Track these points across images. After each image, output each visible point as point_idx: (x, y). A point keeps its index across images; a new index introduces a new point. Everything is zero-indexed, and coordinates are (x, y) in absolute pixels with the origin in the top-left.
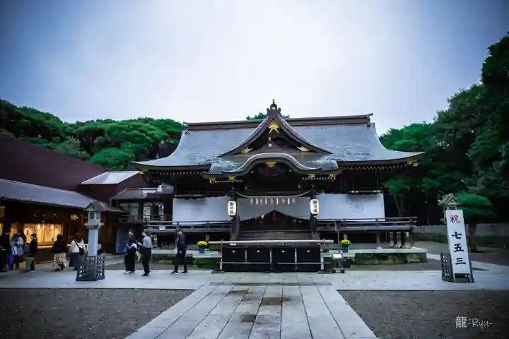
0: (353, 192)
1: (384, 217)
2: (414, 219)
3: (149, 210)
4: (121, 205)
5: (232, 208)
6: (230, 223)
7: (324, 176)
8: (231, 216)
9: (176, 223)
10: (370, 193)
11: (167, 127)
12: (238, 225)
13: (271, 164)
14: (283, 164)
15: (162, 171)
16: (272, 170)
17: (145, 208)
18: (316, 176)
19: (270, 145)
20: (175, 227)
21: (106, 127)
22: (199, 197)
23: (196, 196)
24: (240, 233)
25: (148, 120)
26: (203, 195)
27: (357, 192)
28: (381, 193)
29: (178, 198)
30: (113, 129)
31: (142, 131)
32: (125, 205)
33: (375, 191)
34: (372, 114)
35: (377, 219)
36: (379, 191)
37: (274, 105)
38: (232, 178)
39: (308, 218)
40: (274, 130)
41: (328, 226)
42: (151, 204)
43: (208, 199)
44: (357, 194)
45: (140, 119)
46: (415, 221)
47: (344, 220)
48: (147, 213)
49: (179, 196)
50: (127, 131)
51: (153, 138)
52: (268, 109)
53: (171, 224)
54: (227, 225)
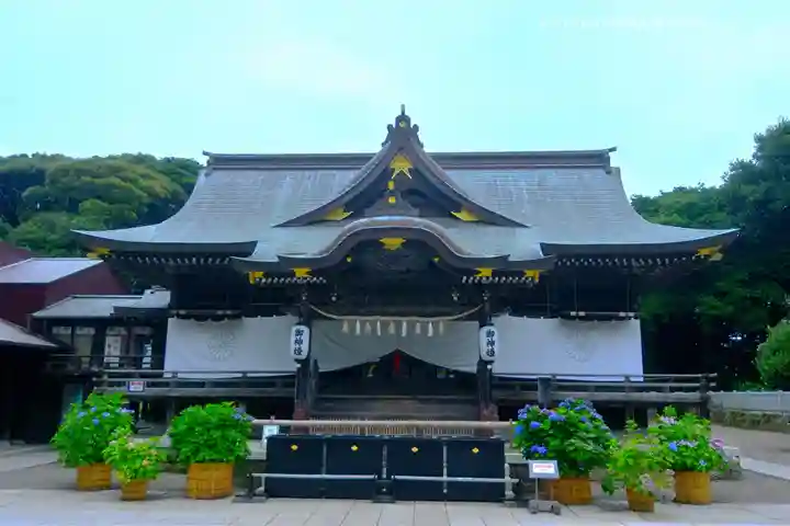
0: (573, 313)
1: (641, 373)
2: (713, 380)
3: (118, 345)
4: (55, 330)
5: (299, 342)
6: (293, 377)
7: (513, 274)
8: (298, 361)
9: (170, 375)
10: (609, 318)
11: (182, 175)
12: (313, 382)
13: (393, 243)
14: (420, 244)
15: (143, 255)
16: (395, 256)
17: (109, 340)
18: (494, 274)
19: (392, 200)
20: (167, 384)
21: (51, 167)
22: (229, 317)
23: (220, 312)
24: (318, 401)
25: (141, 159)
26: (237, 312)
27: (582, 314)
28: (636, 318)
29: (179, 316)
30: (65, 171)
31: (124, 179)
32: (64, 331)
33: (622, 314)
34: (613, 150)
35: (627, 377)
36: (631, 314)
37: (403, 118)
38: (301, 273)
39: (473, 369)
40: (402, 172)
41: (518, 388)
42: (123, 331)
43: (247, 321)
44: (581, 318)
45: (125, 156)
46: (713, 384)
47: (554, 376)
48: (113, 348)
49: (182, 312)
50: (94, 177)
51: (150, 195)
52: (389, 127)
53: (161, 376)
54: (287, 380)
